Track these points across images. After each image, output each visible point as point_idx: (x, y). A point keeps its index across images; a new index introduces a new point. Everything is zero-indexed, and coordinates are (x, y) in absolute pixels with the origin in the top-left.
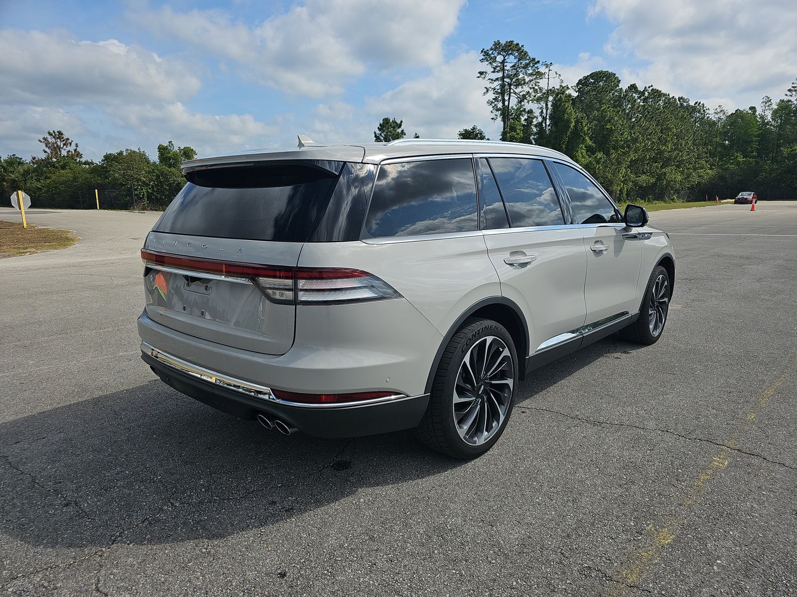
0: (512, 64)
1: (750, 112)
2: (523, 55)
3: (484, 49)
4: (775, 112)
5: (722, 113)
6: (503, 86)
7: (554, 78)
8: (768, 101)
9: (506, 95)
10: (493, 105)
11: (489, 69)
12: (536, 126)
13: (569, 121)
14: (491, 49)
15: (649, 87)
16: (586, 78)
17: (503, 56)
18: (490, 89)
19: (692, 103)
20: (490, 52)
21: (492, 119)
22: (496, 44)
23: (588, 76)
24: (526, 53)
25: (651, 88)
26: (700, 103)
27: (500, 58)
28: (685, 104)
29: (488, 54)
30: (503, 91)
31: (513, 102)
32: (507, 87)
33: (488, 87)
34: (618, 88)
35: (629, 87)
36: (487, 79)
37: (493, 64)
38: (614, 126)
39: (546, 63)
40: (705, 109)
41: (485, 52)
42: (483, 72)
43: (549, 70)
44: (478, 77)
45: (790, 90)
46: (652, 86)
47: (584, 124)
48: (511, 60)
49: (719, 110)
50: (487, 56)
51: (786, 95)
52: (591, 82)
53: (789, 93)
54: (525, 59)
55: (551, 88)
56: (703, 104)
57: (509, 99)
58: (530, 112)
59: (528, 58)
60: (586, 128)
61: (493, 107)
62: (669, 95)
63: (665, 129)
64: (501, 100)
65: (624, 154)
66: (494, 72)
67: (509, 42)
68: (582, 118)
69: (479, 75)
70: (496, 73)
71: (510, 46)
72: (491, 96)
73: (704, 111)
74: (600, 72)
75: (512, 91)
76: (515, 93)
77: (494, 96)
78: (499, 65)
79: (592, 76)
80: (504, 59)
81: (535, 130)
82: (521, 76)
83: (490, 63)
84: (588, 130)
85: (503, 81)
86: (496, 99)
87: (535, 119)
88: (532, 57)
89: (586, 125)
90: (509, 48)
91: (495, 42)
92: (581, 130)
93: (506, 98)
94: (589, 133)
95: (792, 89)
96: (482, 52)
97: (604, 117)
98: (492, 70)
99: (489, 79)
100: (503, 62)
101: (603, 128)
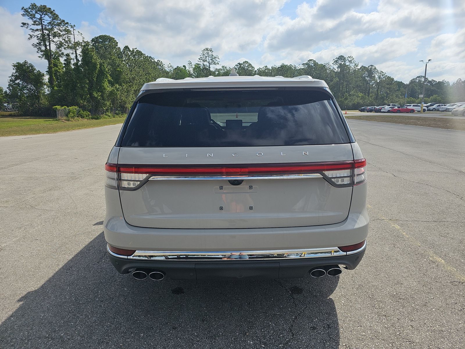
0: (49, 22)
1: (183, 68)
2: (55, 17)
3: (23, 7)
4: (194, 69)
5: (171, 67)
6: (43, 35)
7: (78, 35)
8: (190, 63)
9: (47, 42)
10: (38, 47)
11: (30, 22)
12: (73, 65)
13: (95, 64)
14: (29, 8)
15: (135, 49)
16: (97, 38)
17: (40, 15)
18: (33, 36)
19: (156, 61)
20: (29, 10)
21: (39, 57)
22: (33, 5)
23: (98, 37)
24: (57, 16)
25: (136, 50)
26: (160, 61)
27: (38, 16)
28: (153, 61)
29: (27, 11)
30: (44, 39)
31: (53, 48)
32: (46, 37)
33: (31, 34)
34: (117, 47)
35: (124, 47)
36: (29, 28)
37: (33, 19)
38: (122, 69)
39: (71, 24)
40: (163, 64)
41: (25, 10)
42: (25, 23)
43: (74, 30)
44: (22, 26)
45: (199, 59)
46: (136, 48)
47: (105, 67)
48: (47, 19)
49: (169, 66)
50: (26, 12)
51: (198, 61)
52: (100, 41)
53: (199, 60)
54: (57, 20)
55: (77, 41)
56: (161, 62)
57: (50, 45)
58: (68, 55)
59: (59, 19)
60: (107, 69)
61: (38, 49)
62: (145, 55)
63: (147, 73)
64: (43, 45)
65: (130, 86)
66: (34, 25)
67: (43, 6)
68: (103, 63)
69: (22, 25)
70: (36, 26)
71: (44, 9)
72: (35, 41)
73: (162, 65)
74: (105, 36)
75: (51, 40)
76: (53, 41)
77: (38, 41)
78: (38, 20)
79: (100, 37)
80: (41, 17)
81: (73, 67)
82: (56, 30)
83: (31, 18)
84: (108, 70)
85: (43, 32)
86: (39, 44)
87: (72, 60)
88: (62, 19)
89: (107, 67)
90: (44, 10)
91: (31, 4)
92: (104, 70)
93: (48, 44)
94: (109, 73)
95: (200, 58)
96: (22, 9)
97: (115, 63)
98: (33, 23)
99: (31, 29)
100: (41, 19)
101: (115, 70)
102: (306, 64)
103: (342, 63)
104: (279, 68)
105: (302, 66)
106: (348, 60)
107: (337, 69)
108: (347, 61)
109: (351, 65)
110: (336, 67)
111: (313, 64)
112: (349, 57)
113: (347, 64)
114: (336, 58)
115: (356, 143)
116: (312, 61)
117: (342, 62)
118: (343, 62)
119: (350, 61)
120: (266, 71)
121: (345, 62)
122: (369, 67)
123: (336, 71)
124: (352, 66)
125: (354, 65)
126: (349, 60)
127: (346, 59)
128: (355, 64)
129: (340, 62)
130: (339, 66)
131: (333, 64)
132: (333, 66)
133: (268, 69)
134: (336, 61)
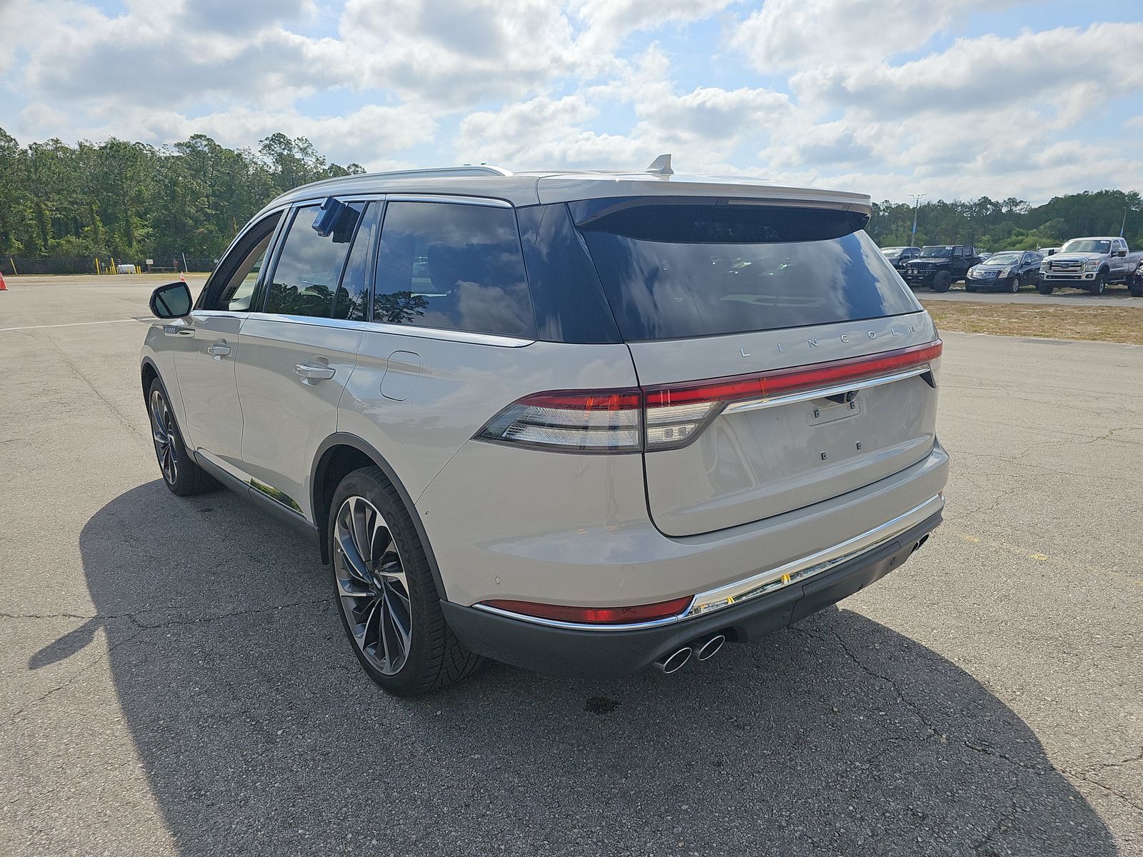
102: (188, 145)
103: (285, 154)
104: (101, 148)
105: (177, 149)
106: (296, 146)
107: (273, 168)
108: (296, 150)
109: (306, 159)
110: (269, 160)
111: (206, 148)
112: (298, 139)
113: (298, 156)
114: (266, 139)
115: (926, 311)
116: (203, 138)
117: (284, 149)
118: (286, 151)
119: (303, 150)
120: (60, 154)
121: (290, 150)
122: (349, 167)
123: (271, 171)
124: (310, 163)
125: (314, 160)
126: (301, 147)
127: (293, 143)
128: (318, 159)
129: (278, 150)
130: (276, 160)
131: (260, 151)
132: (261, 157)
133: (65, 150)
134: (268, 147)
